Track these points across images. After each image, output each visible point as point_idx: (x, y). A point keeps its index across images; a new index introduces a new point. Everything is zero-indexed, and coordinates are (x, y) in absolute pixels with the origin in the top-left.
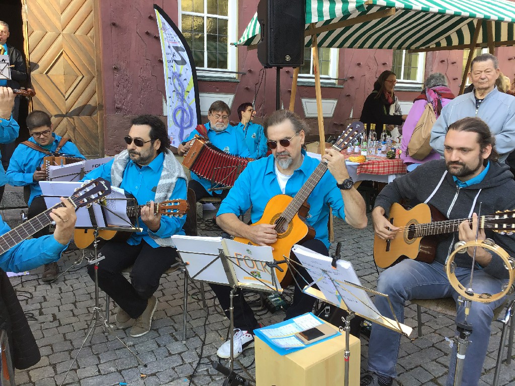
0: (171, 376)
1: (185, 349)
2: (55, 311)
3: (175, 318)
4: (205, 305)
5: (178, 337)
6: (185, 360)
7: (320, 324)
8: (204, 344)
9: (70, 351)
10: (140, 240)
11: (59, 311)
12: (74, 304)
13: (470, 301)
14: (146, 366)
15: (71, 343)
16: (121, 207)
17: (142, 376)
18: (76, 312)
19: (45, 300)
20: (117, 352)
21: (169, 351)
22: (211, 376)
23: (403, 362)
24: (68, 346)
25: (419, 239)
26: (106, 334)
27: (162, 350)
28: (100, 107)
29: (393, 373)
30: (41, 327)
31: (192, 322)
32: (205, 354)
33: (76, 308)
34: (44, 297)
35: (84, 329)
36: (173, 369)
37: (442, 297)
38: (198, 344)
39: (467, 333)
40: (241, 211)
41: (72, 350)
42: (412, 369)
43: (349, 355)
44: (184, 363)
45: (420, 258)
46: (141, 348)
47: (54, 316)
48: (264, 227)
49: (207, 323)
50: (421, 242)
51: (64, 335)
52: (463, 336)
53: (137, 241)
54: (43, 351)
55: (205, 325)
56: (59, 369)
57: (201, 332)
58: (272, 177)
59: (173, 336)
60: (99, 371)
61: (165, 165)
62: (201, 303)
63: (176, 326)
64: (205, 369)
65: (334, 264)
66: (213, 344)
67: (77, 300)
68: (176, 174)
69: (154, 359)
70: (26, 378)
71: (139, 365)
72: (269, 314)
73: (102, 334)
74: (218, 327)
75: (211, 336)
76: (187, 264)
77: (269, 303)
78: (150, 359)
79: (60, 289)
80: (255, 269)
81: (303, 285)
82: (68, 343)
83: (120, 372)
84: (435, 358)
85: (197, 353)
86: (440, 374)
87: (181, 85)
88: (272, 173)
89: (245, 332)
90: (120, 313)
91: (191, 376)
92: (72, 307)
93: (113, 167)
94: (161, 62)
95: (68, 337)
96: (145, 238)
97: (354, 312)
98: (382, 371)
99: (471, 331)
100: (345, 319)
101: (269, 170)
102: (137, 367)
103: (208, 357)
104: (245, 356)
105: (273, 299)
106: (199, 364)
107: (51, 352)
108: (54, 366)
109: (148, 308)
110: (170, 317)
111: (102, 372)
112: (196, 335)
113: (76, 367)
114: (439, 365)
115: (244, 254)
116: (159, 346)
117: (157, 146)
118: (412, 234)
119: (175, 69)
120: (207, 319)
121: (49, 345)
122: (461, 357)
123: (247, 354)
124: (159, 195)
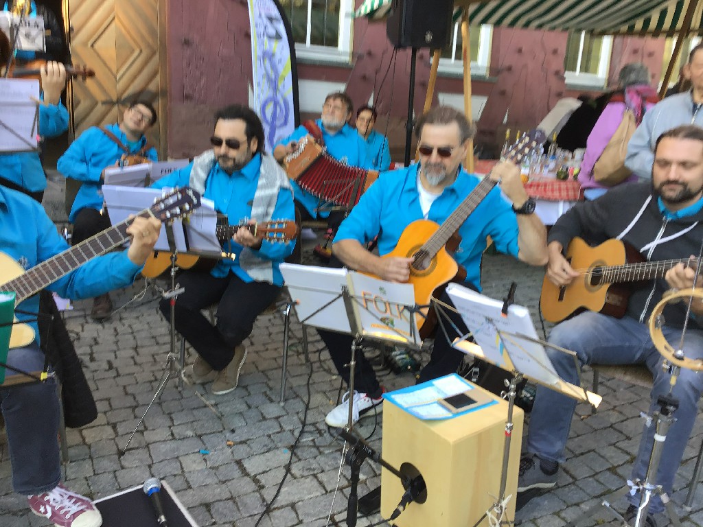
0: (266, 446)
1: (284, 413)
2: (111, 357)
3: (269, 373)
4: (307, 360)
5: (273, 397)
6: (284, 427)
7: (469, 388)
8: (307, 408)
9: (134, 408)
10: (227, 270)
11: (116, 357)
12: (136, 348)
13: (679, 367)
14: (233, 431)
15: (135, 398)
16: (209, 226)
17: (228, 443)
18: (138, 359)
19: (96, 343)
20: (195, 412)
21: (262, 414)
22: (318, 448)
23: (571, 444)
24: (129, 401)
25: (606, 287)
26: (180, 389)
27: (253, 413)
28: (163, 93)
29: (561, 456)
30: (94, 376)
31: (290, 380)
32: (310, 419)
33: (138, 354)
34: (95, 340)
35: (151, 382)
36: (269, 436)
37: (633, 362)
38: (300, 407)
39: (671, 408)
40: (366, 238)
41: (136, 407)
42: (582, 454)
43: (511, 428)
44: (282, 430)
45: (607, 310)
46: (225, 409)
47: (109, 363)
48: (398, 260)
49: (310, 382)
50: (609, 290)
51: (125, 387)
52: (665, 412)
53: (223, 272)
54: (100, 407)
55: (308, 384)
56: (120, 430)
57: (303, 392)
58: (412, 196)
59: (267, 396)
60: (172, 434)
61: (262, 170)
62: (302, 357)
63: (271, 383)
64: (311, 439)
65: (505, 311)
66: (320, 408)
67: (139, 344)
68: (278, 183)
69: (244, 424)
70: (78, 439)
71: (224, 429)
72: (392, 376)
73: (175, 389)
74: (326, 387)
75: (317, 399)
76: (296, 303)
77: (393, 362)
78: (238, 423)
79: (115, 330)
80: (388, 315)
81: (454, 335)
82: (130, 399)
83: (200, 437)
84: (613, 442)
85: (300, 419)
86: (621, 463)
87: (273, 67)
88: (414, 190)
89: (363, 395)
90: (198, 363)
91: (292, 446)
92: (132, 353)
93: (192, 173)
94: (248, 36)
95: (129, 389)
96: (235, 269)
97: (522, 375)
98: (546, 453)
99: (676, 406)
100: (510, 382)
101: (409, 185)
102: (222, 432)
103: (314, 424)
104: (361, 426)
105: (399, 356)
106: (302, 432)
107: (109, 409)
108: (114, 426)
109: (235, 359)
110: (262, 372)
111: (177, 436)
112: (297, 396)
113: (142, 428)
114: (620, 451)
115: (374, 293)
116: (249, 407)
117: (254, 147)
118: (596, 279)
119: (267, 46)
120: (310, 377)
121: (106, 399)
122: (660, 438)
123: (365, 424)
124: (256, 211)
